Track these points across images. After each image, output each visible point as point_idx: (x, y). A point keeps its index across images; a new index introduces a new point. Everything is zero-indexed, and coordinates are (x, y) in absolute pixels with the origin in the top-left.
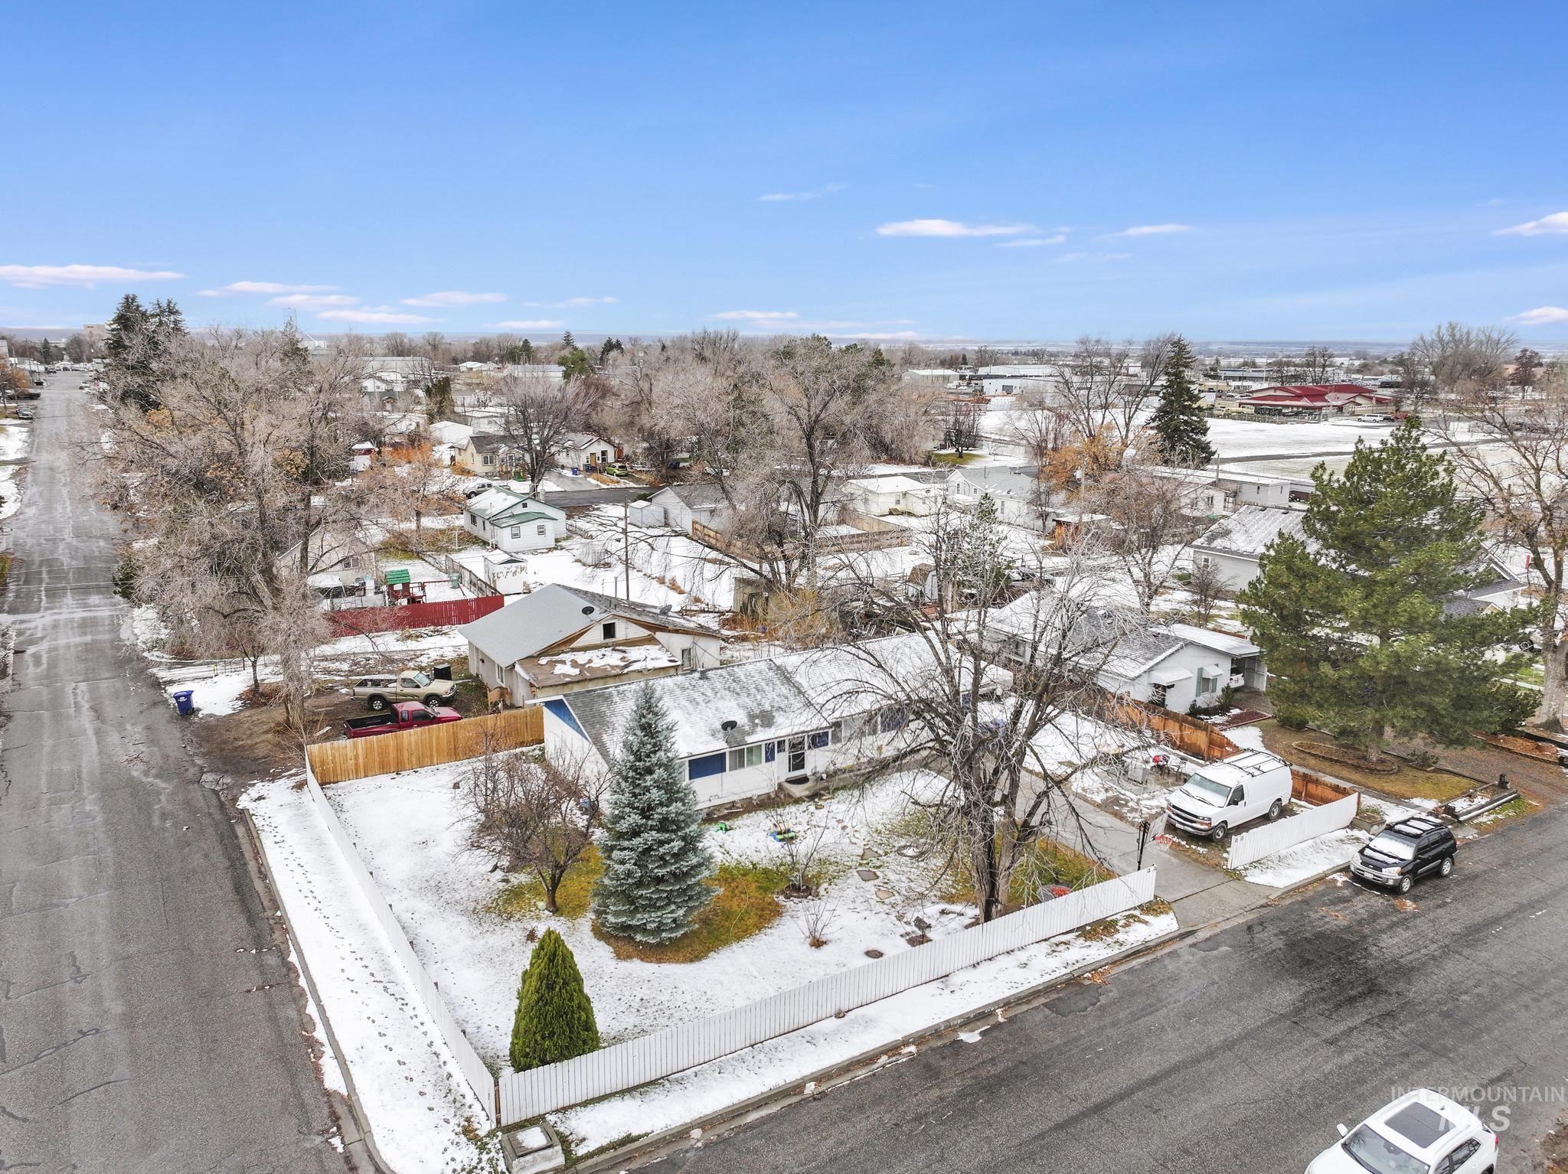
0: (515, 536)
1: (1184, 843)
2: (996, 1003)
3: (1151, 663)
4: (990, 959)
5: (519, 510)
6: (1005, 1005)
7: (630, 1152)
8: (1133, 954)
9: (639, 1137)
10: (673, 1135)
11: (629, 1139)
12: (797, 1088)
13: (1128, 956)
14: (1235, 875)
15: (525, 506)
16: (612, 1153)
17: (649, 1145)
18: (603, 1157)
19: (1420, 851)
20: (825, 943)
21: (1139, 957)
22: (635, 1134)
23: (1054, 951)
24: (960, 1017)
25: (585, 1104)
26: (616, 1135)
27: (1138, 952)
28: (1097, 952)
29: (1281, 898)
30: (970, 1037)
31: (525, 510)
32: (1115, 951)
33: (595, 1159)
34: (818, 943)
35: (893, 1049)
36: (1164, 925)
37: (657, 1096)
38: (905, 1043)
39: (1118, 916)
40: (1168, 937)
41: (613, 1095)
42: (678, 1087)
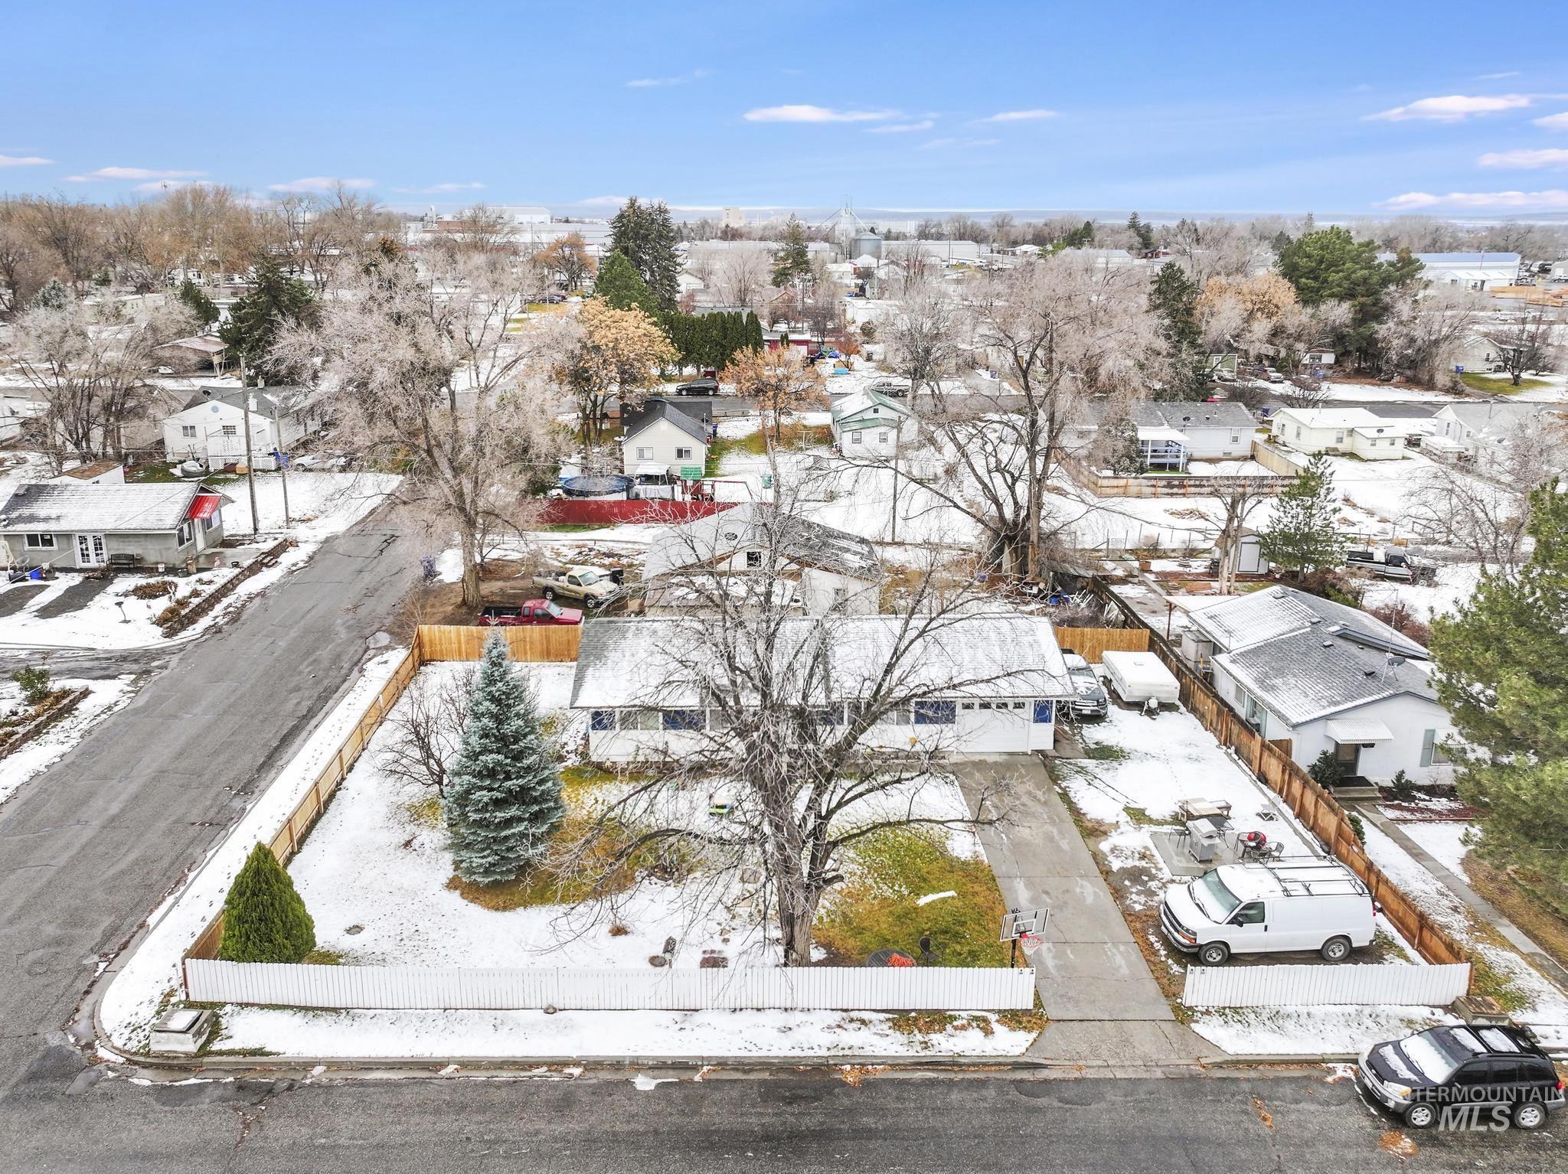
0: (857, 441)
1: (1163, 953)
2: (709, 1058)
3: (1333, 709)
4: (759, 1010)
5: (870, 415)
6: (719, 1064)
7: (254, 1063)
8: (927, 1063)
9: (270, 1054)
10: (298, 1064)
11: (259, 1052)
12: (437, 1065)
13: (921, 1064)
14: (1184, 1015)
15: (876, 411)
16: (240, 1059)
17: (274, 1064)
18: (232, 1059)
19: (1461, 1077)
20: (626, 933)
21: (933, 1070)
22: (268, 1049)
23: (839, 1026)
24: (654, 1058)
25: (262, 1007)
26: (252, 1044)
27: (939, 1063)
28: (891, 1045)
29: (1219, 1066)
30: (644, 1083)
31: (876, 415)
32: (914, 1052)
33: (224, 1059)
34: (618, 931)
35: (557, 1064)
36: (1011, 1043)
37: (325, 1022)
38: (576, 1063)
39: (964, 1014)
40: (993, 1060)
41: (291, 1007)
42: (348, 1022)
